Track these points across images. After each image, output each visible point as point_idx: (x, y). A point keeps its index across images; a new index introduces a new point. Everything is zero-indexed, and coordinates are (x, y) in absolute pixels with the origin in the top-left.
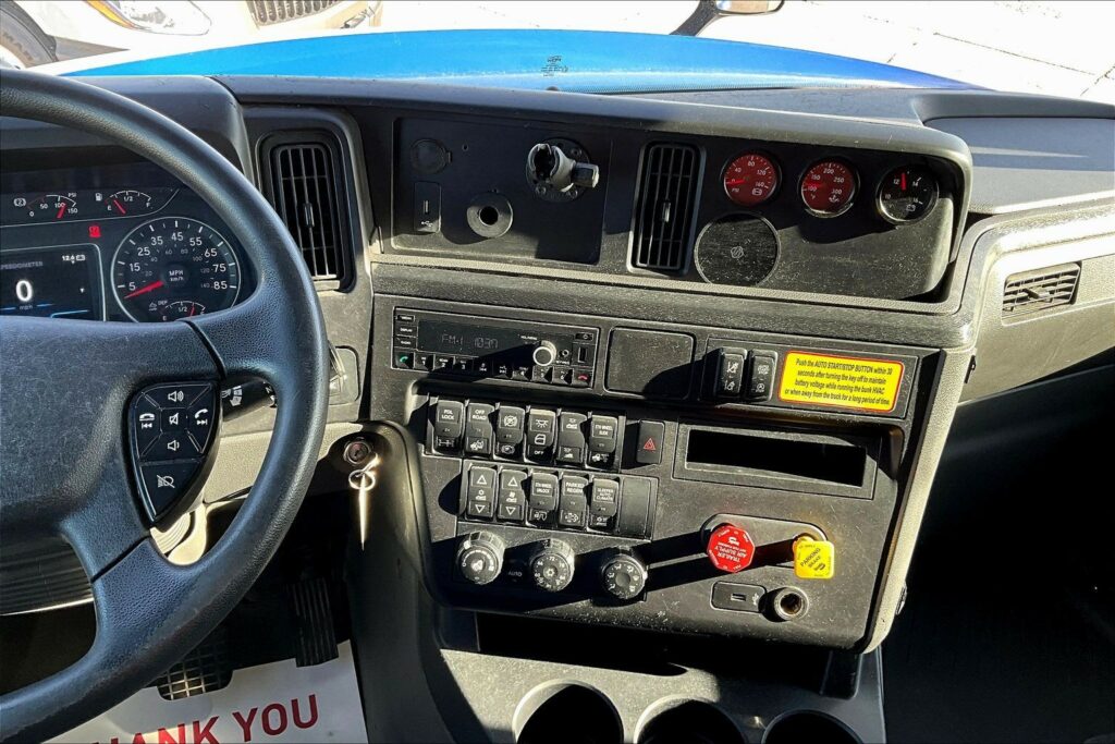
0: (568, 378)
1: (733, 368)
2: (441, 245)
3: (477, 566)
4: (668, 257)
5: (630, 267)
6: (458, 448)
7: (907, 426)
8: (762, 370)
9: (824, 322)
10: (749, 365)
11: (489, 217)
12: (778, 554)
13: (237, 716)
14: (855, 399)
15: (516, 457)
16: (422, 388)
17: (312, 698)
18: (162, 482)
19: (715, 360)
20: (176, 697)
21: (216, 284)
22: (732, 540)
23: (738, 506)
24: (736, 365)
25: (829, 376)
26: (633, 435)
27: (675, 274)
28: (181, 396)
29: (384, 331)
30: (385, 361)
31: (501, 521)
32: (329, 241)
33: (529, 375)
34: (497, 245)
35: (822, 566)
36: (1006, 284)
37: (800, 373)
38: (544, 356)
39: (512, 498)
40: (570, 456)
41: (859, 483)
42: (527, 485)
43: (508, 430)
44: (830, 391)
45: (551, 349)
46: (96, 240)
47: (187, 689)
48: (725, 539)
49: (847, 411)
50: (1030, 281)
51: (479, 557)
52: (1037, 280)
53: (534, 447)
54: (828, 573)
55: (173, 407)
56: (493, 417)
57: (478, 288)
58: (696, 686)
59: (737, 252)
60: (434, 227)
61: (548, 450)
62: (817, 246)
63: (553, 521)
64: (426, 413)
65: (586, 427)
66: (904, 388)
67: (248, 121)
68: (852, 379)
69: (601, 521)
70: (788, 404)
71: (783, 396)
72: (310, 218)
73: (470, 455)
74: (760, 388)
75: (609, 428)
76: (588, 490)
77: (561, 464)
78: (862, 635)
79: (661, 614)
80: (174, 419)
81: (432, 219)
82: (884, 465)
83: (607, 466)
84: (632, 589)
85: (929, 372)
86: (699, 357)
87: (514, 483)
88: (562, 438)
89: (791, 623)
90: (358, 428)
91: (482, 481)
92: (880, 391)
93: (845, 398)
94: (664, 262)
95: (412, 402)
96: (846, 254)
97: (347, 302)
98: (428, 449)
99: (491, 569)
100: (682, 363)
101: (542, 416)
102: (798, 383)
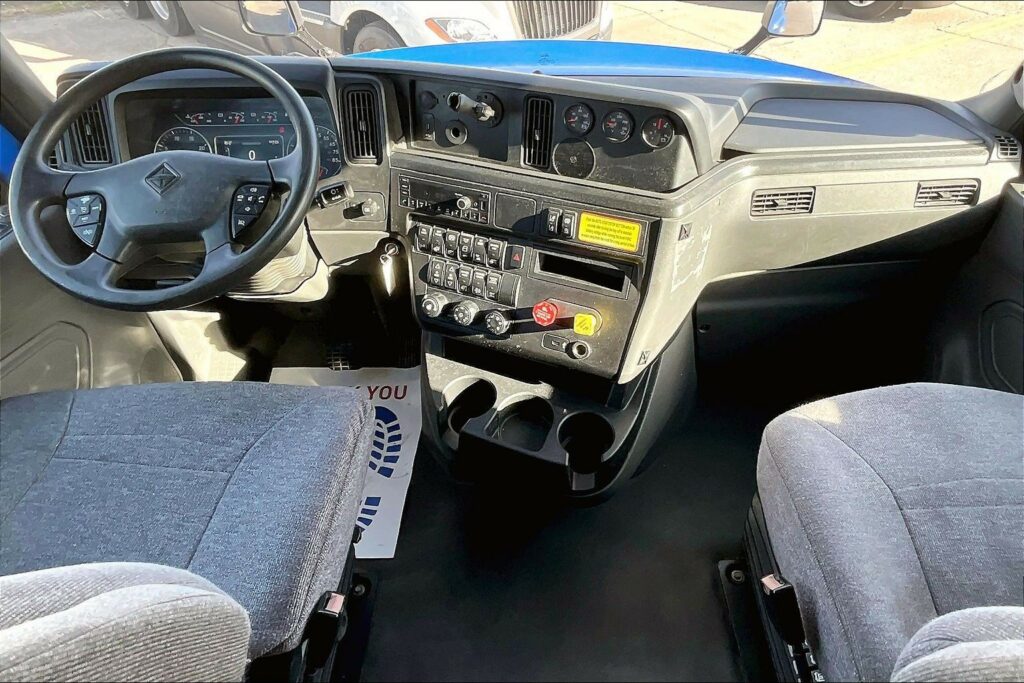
0: (477, 218)
1: (552, 219)
2: (434, 147)
3: (429, 307)
4: (541, 161)
5: (522, 163)
6: (428, 249)
7: (644, 260)
8: (567, 221)
9: (600, 198)
10: (561, 218)
11: (456, 133)
12: (566, 323)
13: (369, 388)
14: (618, 243)
15: (454, 257)
16: (414, 218)
17: (406, 387)
18: (241, 223)
19: (545, 213)
20: (336, 369)
21: (334, 160)
22: (544, 309)
23: (559, 295)
24: (554, 217)
25: (603, 228)
26: (510, 251)
27: (544, 170)
28: (255, 190)
29: (396, 187)
30: (397, 202)
31: (446, 289)
32: (372, 140)
33: (459, 214)
34: (459, 149)
35: (587, 328)
36: (753, 194)
37: (589, 225)
38: (462, 204)
39: (450, 278)
40: (478, 259)
41: (621, 290)
42: (457, 271)
43: (451, 242)
44: (604, 237)
45: (467, 202)
46: (282, 134)
47: (341, 366)
48: (541, 308)
49: (613, 249)
50: (777, 195)
51: (430, 303)
52: (782, 195)
53: (462, 253)
54: (590, 333)
55: (250, 194)
56: (444, 235)
57: (436, 167)
58: (543, 390)
59: (573, 159)
60: (432, 137)
61: (469, 254)
62: (614, 159)
63: (469, 292)
64: (415, 229)
65: (486, 245)
66: (642, 238)
67: (336, 79)
68: (615, 231)
69: (492, 294)
70: (583, 243)
71: (581, 238)
72: (363, 127)
73: (434, 253)
74: (566, 231)
75: (499, 246)
76: (486, 278)
77: (476, 263)
78: (616, 372)
79: (518, 346)
80: (250, 199)
81: (431, 133)
82: (634, 282)
83: (496, 266)
84: (498, 328)
85: (654, 232)
86: (539, 212)
87: (453, 270)
88: (476, 249)
89: (580, 360)
90: (387, 235)
91: (438, 267)
92: (629, 239)
93: (612, 241)
94: (539, 163)
95: (409, 224)
96: (629, 164)
97: (379, 169)
98: (416, 248)
99: (435, 309)
100: (531, 214)
101: (467, 237)
102: (587, 231)
